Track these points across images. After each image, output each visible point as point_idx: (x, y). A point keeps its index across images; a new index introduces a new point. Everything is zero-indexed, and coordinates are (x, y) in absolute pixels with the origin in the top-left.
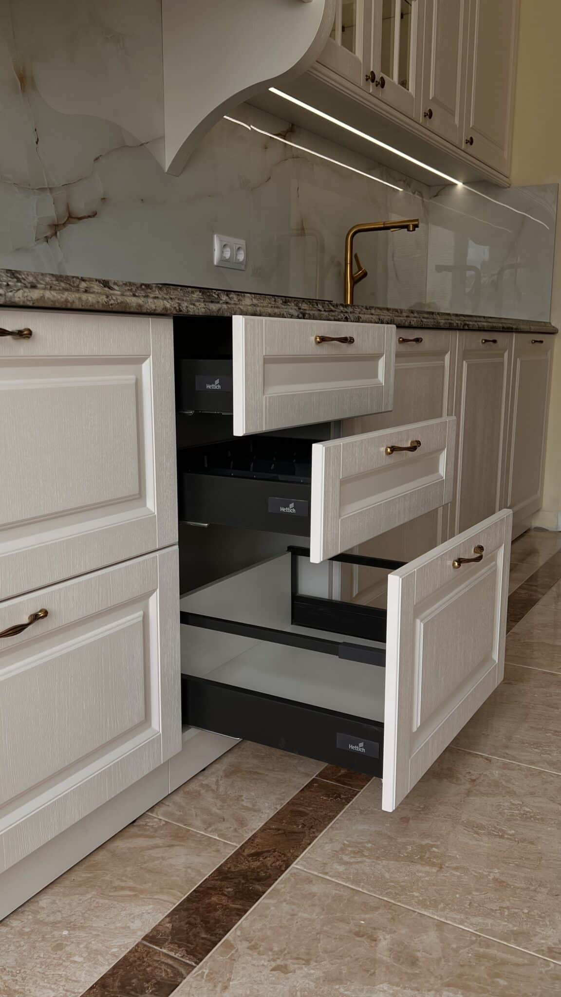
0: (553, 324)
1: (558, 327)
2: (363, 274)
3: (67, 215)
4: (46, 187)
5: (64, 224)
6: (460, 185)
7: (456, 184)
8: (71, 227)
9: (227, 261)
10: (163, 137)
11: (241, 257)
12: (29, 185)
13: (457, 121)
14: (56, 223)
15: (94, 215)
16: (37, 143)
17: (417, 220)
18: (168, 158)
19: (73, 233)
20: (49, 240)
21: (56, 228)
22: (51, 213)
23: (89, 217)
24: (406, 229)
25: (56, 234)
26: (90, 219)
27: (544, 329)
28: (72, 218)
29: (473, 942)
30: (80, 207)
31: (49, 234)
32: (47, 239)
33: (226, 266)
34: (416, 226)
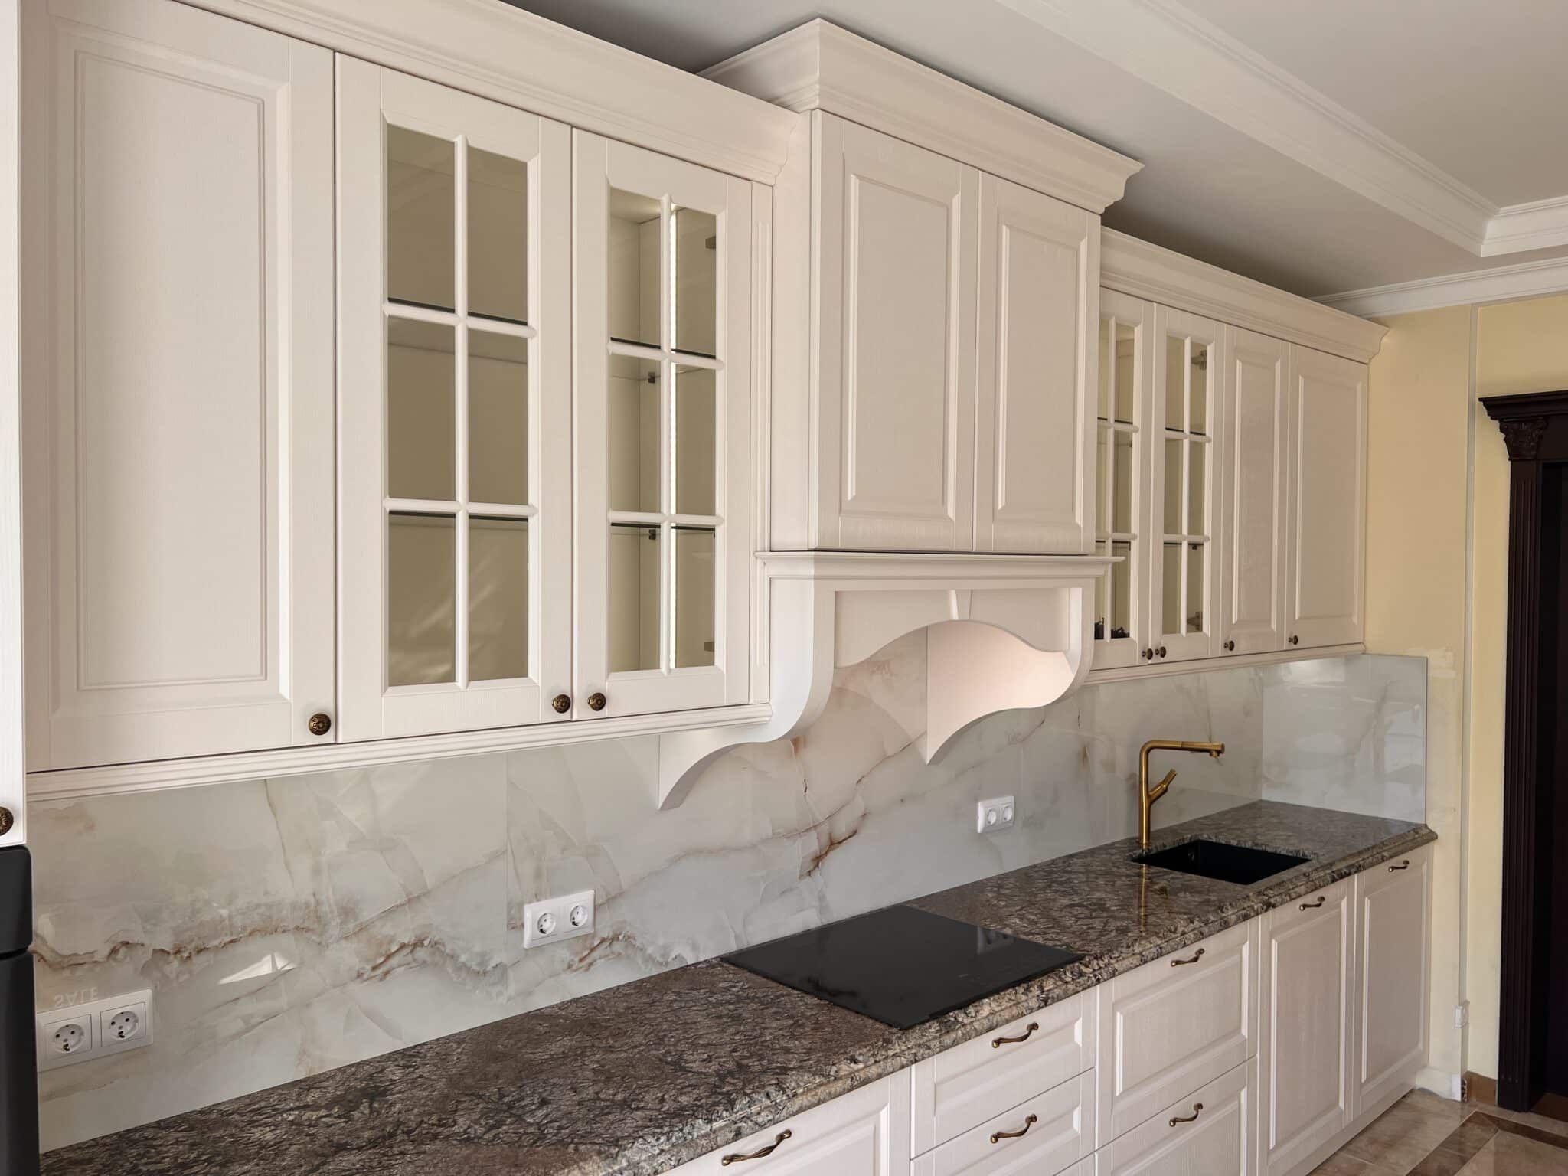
0: (1429, 824)
1: (1437, 830)
2: (1161, 791)
3: (829, 843)
4: (811, 826)
5: (826, 853)
8: (833, 854)
9: (994, 825)
10: (926, 732)
11: (1009, 815)
12: (797, 830)
14: (818, 855)
15: (855, 833)
16: (805, 791)
18: (930, 750)
19: (836, 857)
20: (812, 873)
21: (818, 859)
22: (814, 847)
23: (850, 837)
25: (818, 864)
28: (833, 844)
30: (841, 831)
31: (811, 868)
32: (809, 873)
33: (991, 830)
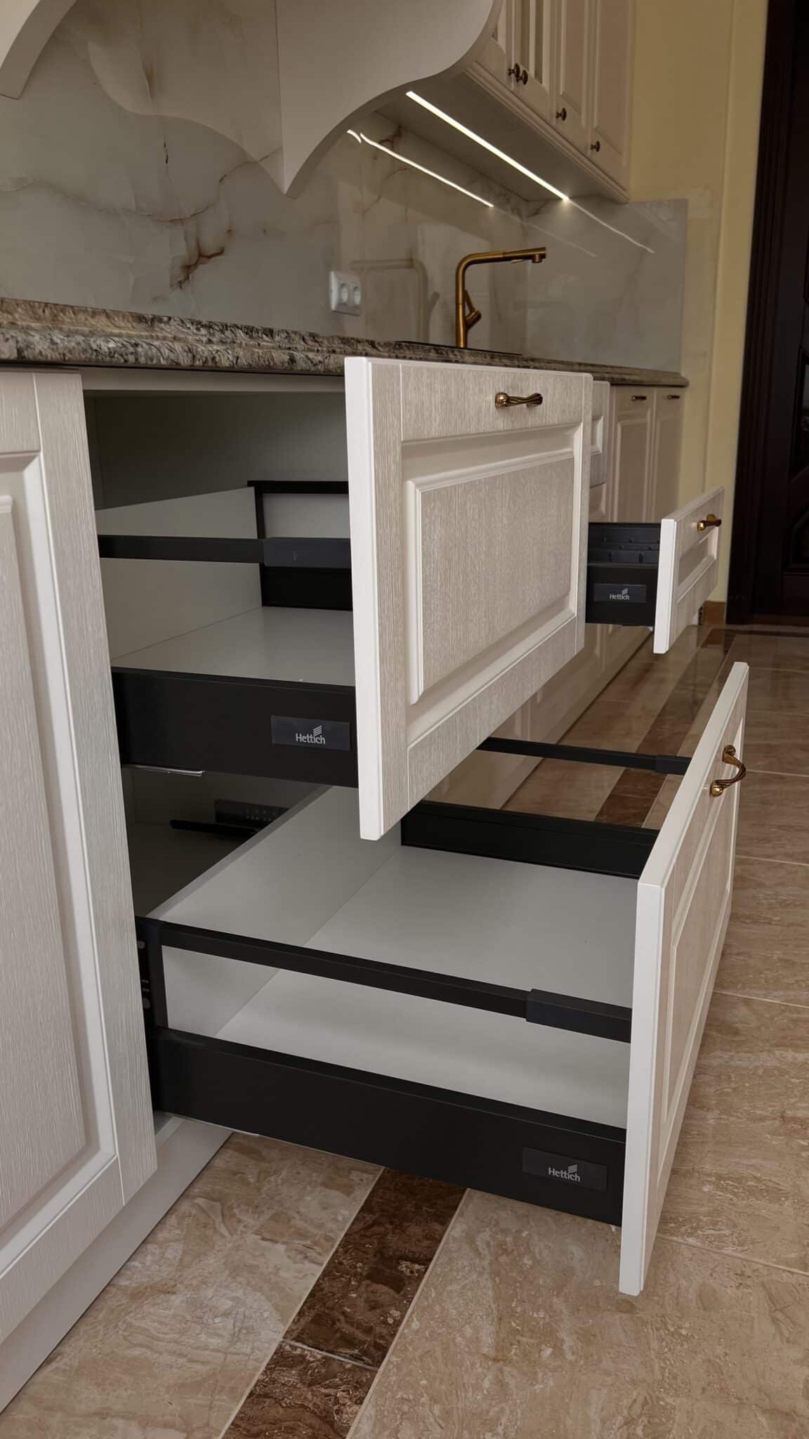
0: (683, 375)
1: (689, 378)
2: (476, 316)
3: (198, 253)
4: (177, 217)
5: (196, 265)
6: (565, 199)
7: (560, 199)
8: (201, 267)
9: (345, 304)
10: (281, 149)
11: (358, 299)
12: (162, 216)
13: (583, 122)
14: (188, 264)
15: (222, 252)
16: (167, 162)
17: (543, 249)
18: (287, 176)
19: (204, 273)
20: (183, 286)
21: (188, 268)
22: (182, 251)
23: (218, 254)
24: (530, 261)
25: (188, 278)
26: (218, 257)
27: (672, 382)
28: (202, 256)
29: (783, 1011)
30: (210, 244)
31: (181, 278)
32: (180, 283)
33: (346, 310)
34: (543, 256)
